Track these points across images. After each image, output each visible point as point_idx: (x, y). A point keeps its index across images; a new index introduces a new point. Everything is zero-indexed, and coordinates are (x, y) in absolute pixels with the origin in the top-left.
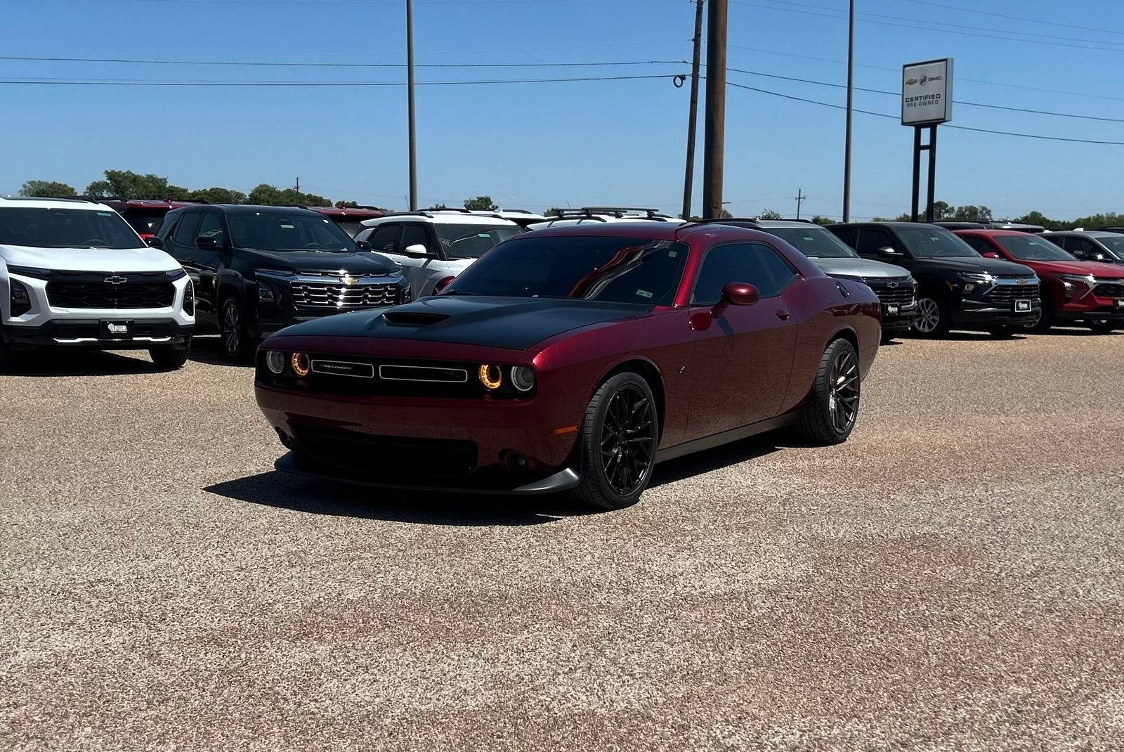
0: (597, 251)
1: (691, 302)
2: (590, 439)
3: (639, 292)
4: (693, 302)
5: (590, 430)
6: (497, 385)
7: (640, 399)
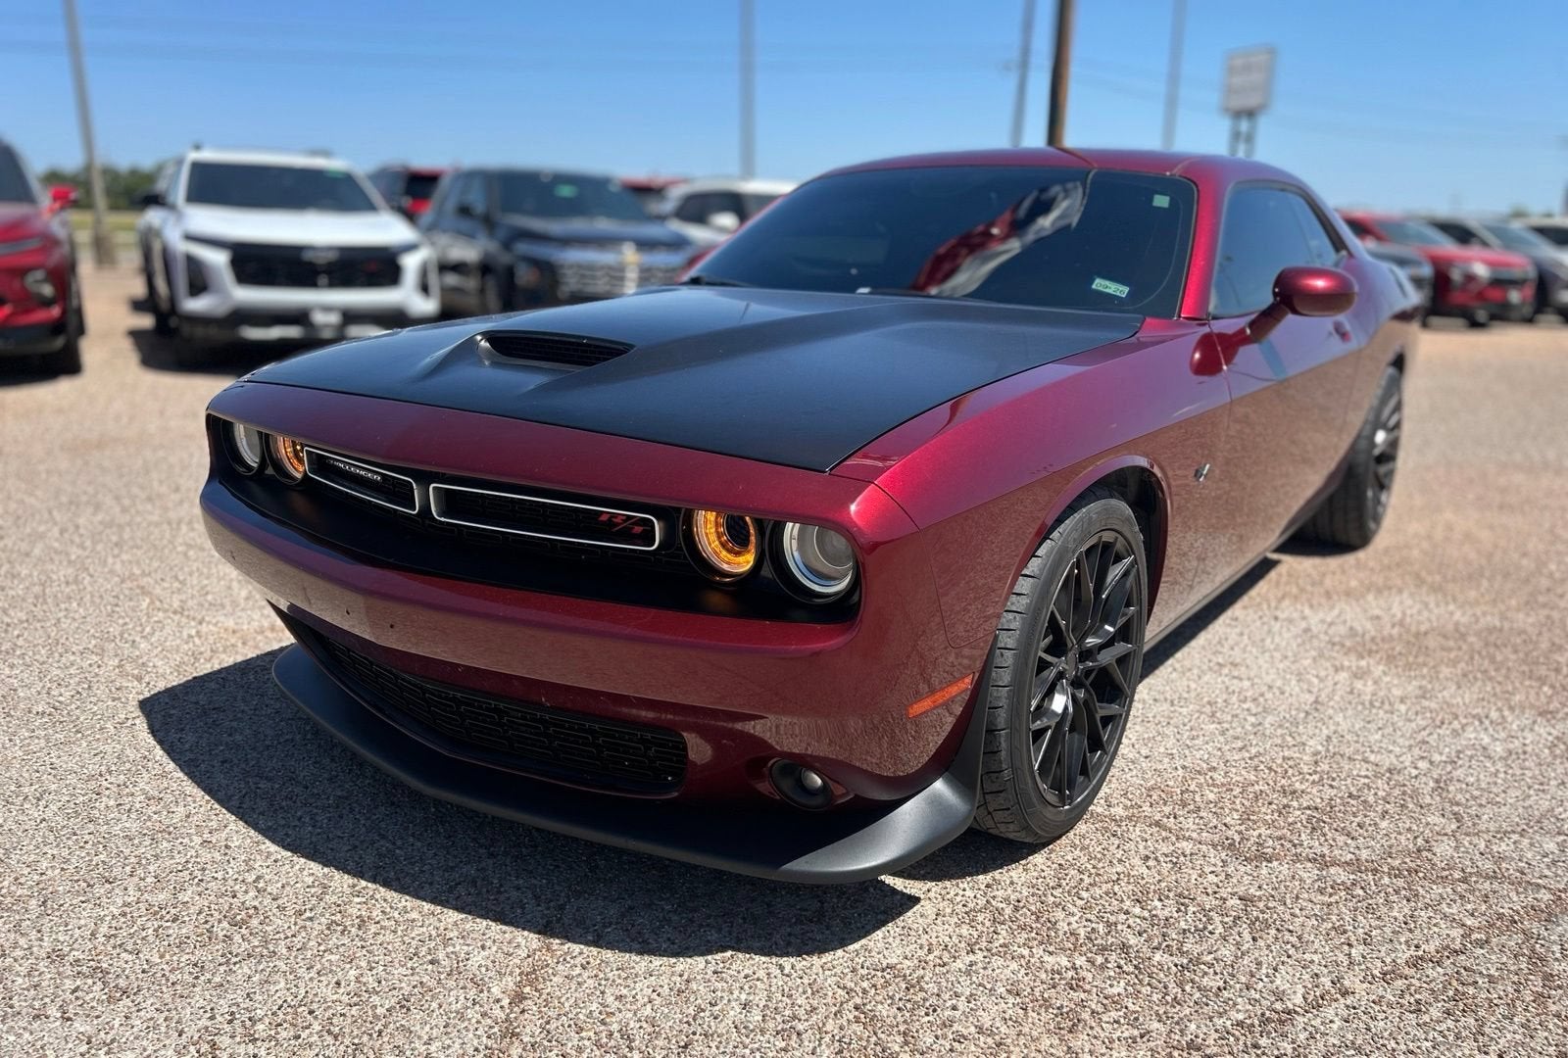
0: (993, 195)
1: (1211, 308)
2: (1003, 702)
3: (1100, 284)
4: (1216, 307)
5: (1005, 677)
6: (745, 562)
7: (1118, 559)
